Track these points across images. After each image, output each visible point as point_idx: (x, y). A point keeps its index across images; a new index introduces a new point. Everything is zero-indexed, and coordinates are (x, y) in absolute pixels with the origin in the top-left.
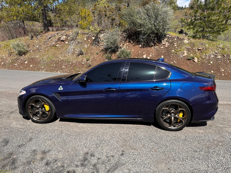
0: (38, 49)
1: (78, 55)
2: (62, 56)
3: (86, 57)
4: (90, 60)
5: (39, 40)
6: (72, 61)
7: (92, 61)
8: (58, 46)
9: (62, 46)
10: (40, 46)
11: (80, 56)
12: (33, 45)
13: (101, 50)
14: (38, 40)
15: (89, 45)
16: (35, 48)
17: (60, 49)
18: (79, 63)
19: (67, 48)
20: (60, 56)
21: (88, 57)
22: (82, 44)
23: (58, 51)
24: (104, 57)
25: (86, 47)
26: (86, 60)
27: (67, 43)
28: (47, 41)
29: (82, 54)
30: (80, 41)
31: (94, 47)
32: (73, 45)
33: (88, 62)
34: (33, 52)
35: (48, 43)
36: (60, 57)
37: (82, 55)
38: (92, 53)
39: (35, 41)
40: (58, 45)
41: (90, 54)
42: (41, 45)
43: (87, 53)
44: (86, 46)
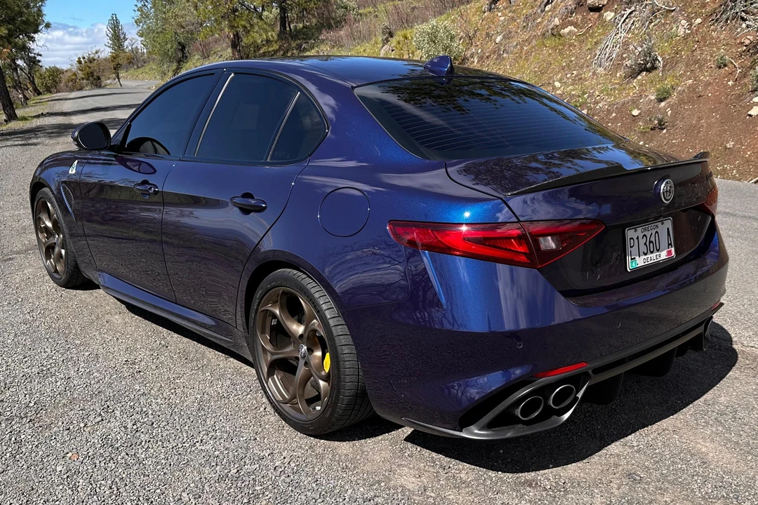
0: (499, 49)
1: (633, 74)
2: (567, 78)
3: (661, 81)
4: (674, 98)
5: (514, 12)
6: (596, 103)
7: (681, 102)
8: (568, 34)
9: (584, 34)
10: (507, 37)
11: (639, 77)
12: (488, 34)
13: (747, 42)
14: (510, 12)
15: (699, 20)
16: (491, 46)
17: (570, 45)
18: (619, 110)
19: (596, 43)
20: (560, 81)
21: (668, 83)
22: (667, 16)
23: (561, 54)
24: (746, 80)
25: (681, 32)
26: (653, 98)
27: (609, 18)
28: (539, 11)
29: (649, 65)
30: (660, 5)
31: (719, 33)
32: (629, 25)
33: (663, 104)
34: (478, 61)
35: (539, 20)
36: (557, 84)
37: (649, 70)
38: (696, 62)
39: (500, 14)
40: (566, 30)
41: (687, 66)
42: (510, 33)
43: (671, 64)
44: (681, 28)
